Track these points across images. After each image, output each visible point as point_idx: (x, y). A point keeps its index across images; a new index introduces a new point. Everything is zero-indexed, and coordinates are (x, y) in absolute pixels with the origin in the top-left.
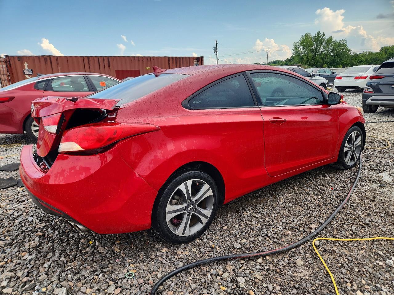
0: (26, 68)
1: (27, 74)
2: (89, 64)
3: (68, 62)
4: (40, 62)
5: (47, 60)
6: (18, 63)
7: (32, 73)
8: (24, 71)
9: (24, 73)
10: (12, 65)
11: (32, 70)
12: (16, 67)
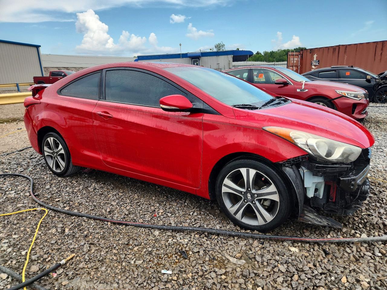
0: (315, 59)
1: (314, 65)
2: (382, 50)
3: (357, 50)
4: (328, 52)
5: (335, 50)
6: (309, 55)
7: (319, 63)
8: (312, 62)
9: (312, 64)
10: (303, 58)
11: (319, 61)
12: (306, 59)
